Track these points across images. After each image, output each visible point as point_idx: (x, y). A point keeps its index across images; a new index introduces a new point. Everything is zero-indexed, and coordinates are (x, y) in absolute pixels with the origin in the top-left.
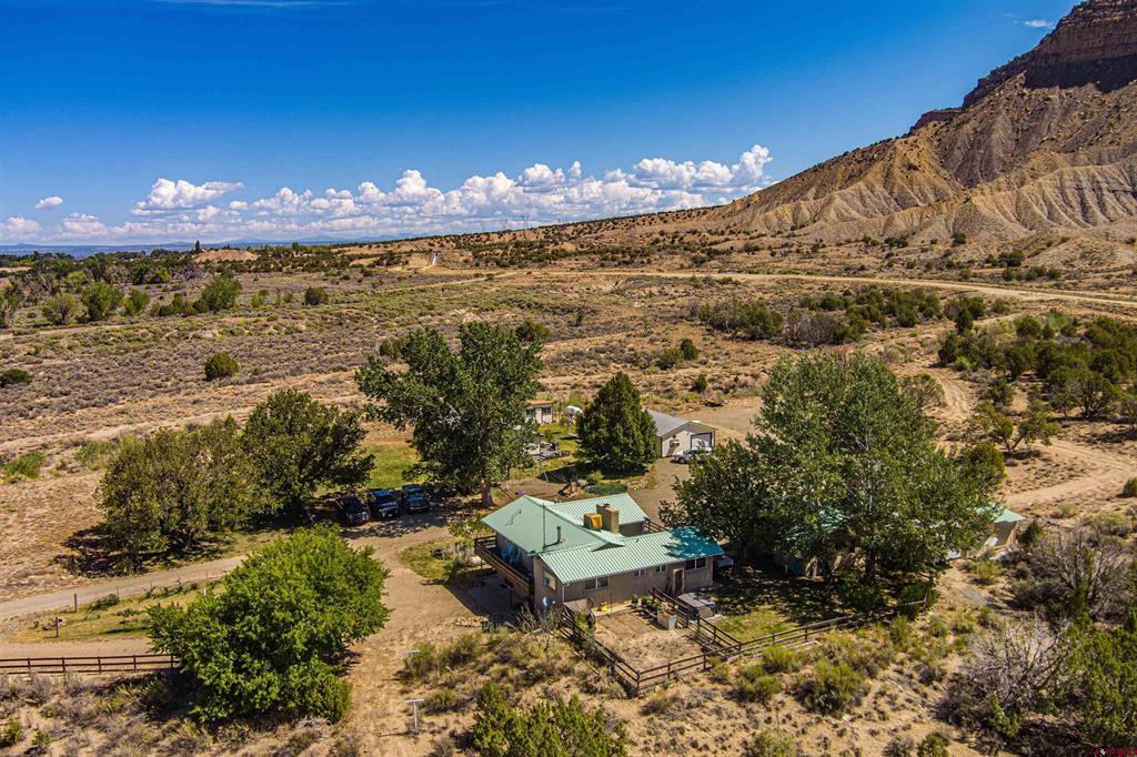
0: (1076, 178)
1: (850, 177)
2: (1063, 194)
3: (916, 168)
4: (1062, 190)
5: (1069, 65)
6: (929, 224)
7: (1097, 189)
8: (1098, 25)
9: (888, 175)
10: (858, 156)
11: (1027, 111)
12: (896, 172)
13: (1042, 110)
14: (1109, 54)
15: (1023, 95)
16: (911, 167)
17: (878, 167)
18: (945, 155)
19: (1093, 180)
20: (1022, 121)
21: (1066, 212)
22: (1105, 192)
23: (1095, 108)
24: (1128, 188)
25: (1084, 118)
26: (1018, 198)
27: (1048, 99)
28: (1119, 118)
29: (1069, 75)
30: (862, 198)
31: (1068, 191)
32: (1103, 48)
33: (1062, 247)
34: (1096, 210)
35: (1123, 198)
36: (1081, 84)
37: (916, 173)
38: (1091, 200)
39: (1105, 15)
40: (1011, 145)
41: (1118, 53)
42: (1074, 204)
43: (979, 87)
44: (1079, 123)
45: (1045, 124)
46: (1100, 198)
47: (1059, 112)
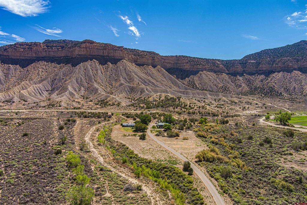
0: (36, 87)
2: (35, 90)
5: (12, 59)
8: (18, 51)
11: (5, 69)
13: (9, 69)
14: (21, 58)
19: (39, 88)
20: (4, 71)
23: (22, 70)
27: (10, 66)
28: (29, 73)
29: (14, 62)
32: (20, 56)
36: (16, 64)
39: (19, 49)
40: (4, 77)
41: (23, 58)
42: (38, 93)
45: (11, 72)
46: (42, 91)
47: (14, 70)
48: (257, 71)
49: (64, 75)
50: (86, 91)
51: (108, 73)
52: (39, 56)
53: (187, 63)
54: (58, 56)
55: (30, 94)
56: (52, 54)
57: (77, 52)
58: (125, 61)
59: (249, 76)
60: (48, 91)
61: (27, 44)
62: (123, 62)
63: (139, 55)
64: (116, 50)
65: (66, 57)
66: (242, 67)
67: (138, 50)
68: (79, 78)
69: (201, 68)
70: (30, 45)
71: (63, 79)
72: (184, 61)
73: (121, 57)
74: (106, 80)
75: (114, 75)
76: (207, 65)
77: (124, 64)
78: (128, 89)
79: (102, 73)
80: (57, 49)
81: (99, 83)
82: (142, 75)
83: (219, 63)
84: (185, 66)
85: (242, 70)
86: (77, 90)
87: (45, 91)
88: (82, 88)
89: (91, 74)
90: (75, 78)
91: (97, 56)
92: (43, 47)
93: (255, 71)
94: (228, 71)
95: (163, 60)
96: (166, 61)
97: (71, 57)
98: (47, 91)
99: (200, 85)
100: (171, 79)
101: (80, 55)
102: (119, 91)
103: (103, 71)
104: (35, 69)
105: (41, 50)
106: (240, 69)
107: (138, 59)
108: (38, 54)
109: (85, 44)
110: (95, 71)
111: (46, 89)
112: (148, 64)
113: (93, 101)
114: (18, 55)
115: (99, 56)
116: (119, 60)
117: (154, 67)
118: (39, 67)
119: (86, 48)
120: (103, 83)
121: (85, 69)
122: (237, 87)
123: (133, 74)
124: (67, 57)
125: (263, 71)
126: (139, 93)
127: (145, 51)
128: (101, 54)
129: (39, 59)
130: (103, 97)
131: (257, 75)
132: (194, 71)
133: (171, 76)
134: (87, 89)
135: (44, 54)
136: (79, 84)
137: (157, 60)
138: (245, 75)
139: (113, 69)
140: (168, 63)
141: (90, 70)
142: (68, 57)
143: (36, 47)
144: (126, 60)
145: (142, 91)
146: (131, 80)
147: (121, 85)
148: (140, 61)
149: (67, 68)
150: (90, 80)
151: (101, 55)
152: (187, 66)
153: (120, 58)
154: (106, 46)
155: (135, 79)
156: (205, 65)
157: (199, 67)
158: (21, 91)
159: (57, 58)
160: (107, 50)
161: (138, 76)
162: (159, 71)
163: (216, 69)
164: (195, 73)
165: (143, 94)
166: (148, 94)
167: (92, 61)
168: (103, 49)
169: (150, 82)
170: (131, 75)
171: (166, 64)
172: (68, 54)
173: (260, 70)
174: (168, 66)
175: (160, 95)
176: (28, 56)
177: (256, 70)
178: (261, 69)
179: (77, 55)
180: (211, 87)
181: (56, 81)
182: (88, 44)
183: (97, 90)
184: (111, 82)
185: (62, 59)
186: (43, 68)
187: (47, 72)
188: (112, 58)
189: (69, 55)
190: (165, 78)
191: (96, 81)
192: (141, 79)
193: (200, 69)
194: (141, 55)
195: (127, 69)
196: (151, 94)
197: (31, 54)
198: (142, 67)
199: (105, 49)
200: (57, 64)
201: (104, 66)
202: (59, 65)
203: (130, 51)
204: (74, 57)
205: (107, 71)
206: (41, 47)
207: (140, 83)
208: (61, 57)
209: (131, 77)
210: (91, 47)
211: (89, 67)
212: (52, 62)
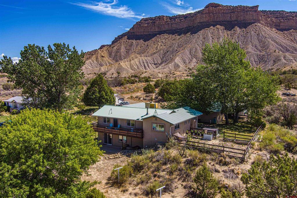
0: (142, 60)
1: (87, 58)
2: (140, 63)
3: (104, 57)
4: (140, 62)
5: (136, 35)
6: (110, 70)
7: (147, 63)
8: (142, 27)
9: (97, 58)
10: (89, 53)
11: (128, 45)
12: (99, 57)
13: (131, 45)
14: (145, 33)
15: (127, 41)
16: (102, 57)
17: (94, 56)
18: (110, 54)
19: (146, 60)
20: (127, 47)
21: (141, 67)
22: (149, 63)
23: (143, 45)
24: (153, 63)
25: (141, 47)
26: (131, 64)
27: (133, 43)
28: (148, 48)
29: (137, 38)
30: (91, 64)
31: (141, 63)
32: (144, 32)
33: (146, 73)
34: (147, 67)
35: (152, 65)
36: (140, 39)
37: (104, 58)
38: (146, 65)
39: (144, 25)
40: (125, 53)
41: (147, 33)
42: (143, 66)
43: (115, 39)
44: (140, 48)
45: (132, 48)
46: (148, 65)
47: (135, 45)
49: (179, 46)
52: (162, 30)
54: (181, 28)
56: (174, 26)
57: (198, 20)
58: (259, 24)
60: (157, 64)
61: (151, 19)
62: (256, 25)
63: (282, 17)
64: (247, 11)
67: (282, 11)
68: (194, 48)
70: (154, 20)
71: (177, 50)
75: (240, 43)
77: (258, 28)
78: (256, 58)
80: (180, 20)
82: (284, 41)
86: (187, 62)
88: (194, 60)
90: (189, 49)
91: (222, 22)
92: (166, 19)
97: (192, 27)
98: (155, 64)
101: (201, 23)
104: (155, 43)
105: (164, 24)
107: (280, 22)
108: (161, 27)
109: (208, 9)
110: (216, 39)
111: (154, 62)
114: (142, 30)
115: (224, 21)
118: (159, 41)
119: (209, 13)
121: (204, 38)
123: (270, 40)
124: (188, 28)
126: (272, 62)
127: (294, 12)
128: (228, 19)
129: (161, 33)
135: (167, 28)
136: (192, 55)
139: (241, 35)
141: (211, 38)
142: (190, 28)
143: (159, 21)
144: (262, 24)
145: (276, 60)
146: (264, 46)
148: (282, 25)
151: (227, 20)
153: (253, 21)
155: (271, 47)
159: (179, 30)
160: (235, 13)
161: (276, 42)
165: (276, 64)
166: (286, 64)
167: (215, 28)
168: (231, 13)
170: (266, 42)
172: (190, 24)
176: (151, 31)
179: (199, 23)
181: (168, 54)
182: (211, 8)
185: (184, 30)
186: (163, 42)
187: (165, 45)
188: (242, 22)
192: (282, 46)
194: (286, 17)
195: (261, 34)
196: (291, 63)
197: (154, 28)
198: (286, 32)
199: (233, 12)
200: (178, 35)
201: (229, 32)
202: (179, 37)
203: (271, 14)
204: (195, 26)
205: (232, 38)
206: (163, 20)
207: (277, 51)
208: (183, 28)
209: (266, 44)
210: (216, 11)
211: (210, 35)
212: (173, 34)
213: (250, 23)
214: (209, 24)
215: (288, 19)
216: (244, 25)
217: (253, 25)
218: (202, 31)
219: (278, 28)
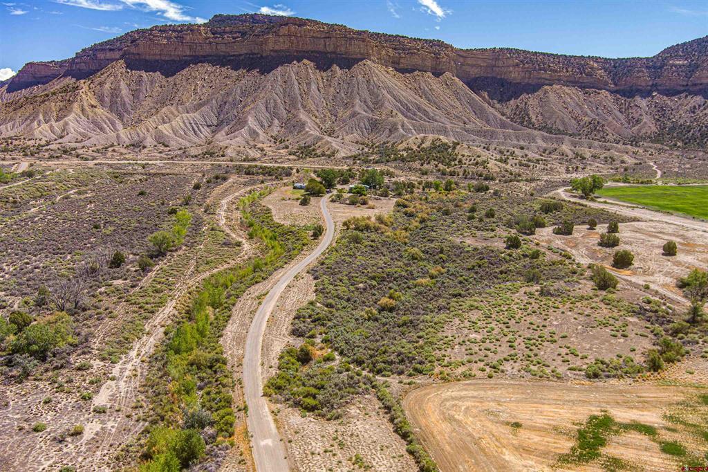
0: (188, 119)
2: (186, 125)
3: (95, 107)
5: (146, 61)
8: (157, 44)
9: (83, 110)
11: (133, 81)
13: (140, 81)
14: (163, 58)
15: (128, 72)
16: (92, 106)
17: (76, 105)
19: (193, 120)
20: (132, 85)
22: (199, 125)
23: (164, 83)
25: (161, 87)
27: (141, 76)
28: (178, 90)
29: (150, 66)
30: (78, 121)
32: (160, 55)
36: (155, 72)
37: (96, 109)
40: (132, 98)
41: (167, 58)
44: (160, 90)
45: (144, 88)
46: (198, 127)
47: (149, 83)
48: (687, 85)
49: (244, 93)
50: (282, 127)
51: (332, 89)
52: (197, 54)
53: (517, 65)
54: (236, 53)
55: (175, 132)
56: (223, 49)
57: (271, 46)
58: (369, 62)
59: (665, 98)
60: (211, 126)
61: (174, 29)
62: (365, 65)
63: (404, 50)
64: (351, 39)
65: (250, 54)
66: (650, 77)
67: (403, 37)
68: (272, 101)
69: (547, 77)
70: (181, 31)
71: (241, 101)
72: (510, 62)
73: (361, 54)
74: (325, 104)
75: (343, 95)
76: (565, 70)
77: (368, 70)
78: (367, 123)
79: (319, 90)
80: (234, 38)
81: (309, 111)
82: (404, 94)
83: (596, 65)
84: (510, 72)
85: (651, 83)
86: (266, 125)
87: (206, 128)
88: (276, 122)
89: (297, 92)
90: (263, 101)
91: (312, 52)
92: (205, 34)
93: (683, 86)
94: (616, 85)
95: (461, 60)
96: (469, 61)
97: (259, 56)
98: (208, 126)
99: (540, 117)
100: (472, 103)
101: (276, 51)
102: (347, 128)
103: (321, 85)
104: (190, 81)
105: (200, 42)
106: (645, 79)
107: (401, 57)
108: (196, 48)
109: (287, 27)
110: (305, 85)
111: (206, 122)
112: (425, 69)
113: (290, 147)
114: (157, 51)
115: (315, 52)
116: (357, 61)
117: (437, 74)
118: (196, 77)
119: (289, 36)
120: (318, 111)
121: (285, 82)
122: (629, 124)
123: (385, 92)
124: (251, 56)
125: (701, 87)
126: (387, 131)
127: (420, 40)
128: (321, 48)
129: (197, 60)
130: (309, 140)
131: (686, 96)
132: (530, 85)
133: (474, 95)
134: (285, 124)
135: (207, 50)
136: (270, 113)
137: (444, 60)
138: (656, 95)
139: (344, 81)
140: (473, 66)
141: (296, 83)
142: (255, 56)
143: (191, 36)
144: (373, 61)
145: (393, 129)
146: (378, 104)
147: (354, 114)
148: (404, 63)
149: (249, 78)
150: (293, 104)
151: (321, 50)
152: (517, 73)
153: (359, 56)
154: (332, 32)
155: (386, 104)
156: (560, 71)
157: (543, 76)
158: (159, 127)
159: (232, 58)
160: (332, 39)
161: (394, 96)
162: (447, 84)
163: (587, 80)
164: (533, 88)
165: (393, 136)
166: (404, 135)
167: (301, 64)
168: (326, 38)
169: (419, 109)
170: (379, 95)
171: (467, 69)
172: (254, 48)
173: (696, 85)
174: (474, 72)
175: (424, 137)
176: (176, 53)
177: (685, 83)
178: (699, 82)
179: (271, 51)
180: (563, 123)
181: (226, 107)
182: (293, 28)
183: (303, 125)
184: (334, 109)
185: (243, 60)
186: (205, 80)
187: (211, 87)
188: (343, 56)
189: (256, 52)
190: (459, 100)
191: (304, 107)
192: (400, 102)
193: (547, 80)
194: (409, 49)
195: (372, 81)
196: (410, 135)
197: (181, 49)
198: (408, 75)
199: (328, 38)
200: (232, 69)
201: (324, 74)
202: (234, 73)
203: (386, 41)
204: (264, 55)
205: (330, 86)
206: (200, 34)
207: (395, 111)
208: (240, 55)
209: (379, 98)
210: (300, 33)
211: (294, 77)
212: (223, 65)
213: (356, 59)
214: (289, 55)
215: (412, 53)
216: (348, 63)
217: (360, 63)
218: (279, 68)
219: (397, 66)
